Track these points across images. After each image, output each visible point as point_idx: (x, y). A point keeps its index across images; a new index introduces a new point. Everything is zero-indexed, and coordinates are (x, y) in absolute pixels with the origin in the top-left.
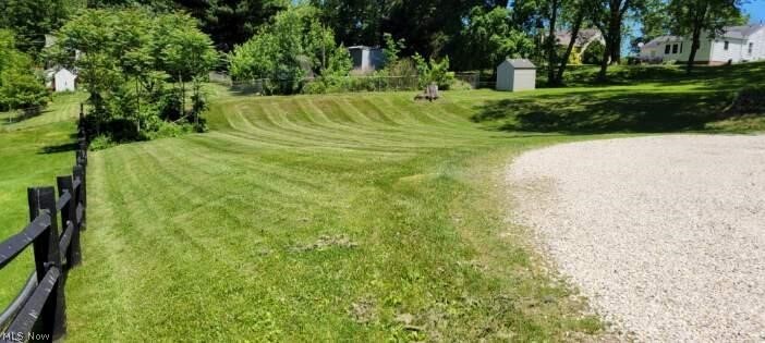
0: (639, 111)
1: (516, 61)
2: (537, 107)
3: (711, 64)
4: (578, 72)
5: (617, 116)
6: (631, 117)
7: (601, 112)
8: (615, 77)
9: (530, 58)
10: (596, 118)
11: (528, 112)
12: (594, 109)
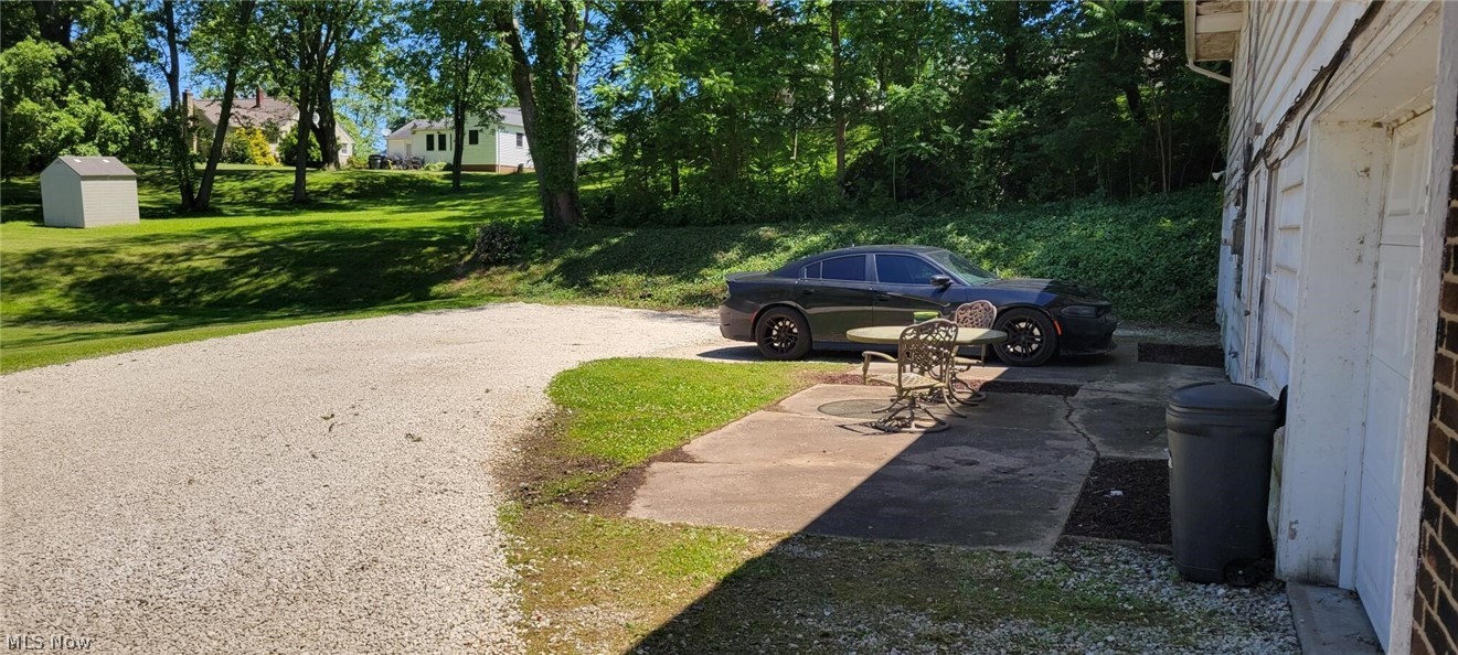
0: (327, 266)
1: (84, 161)
2: (119, 265)
3: (499, 172)
4: (255, 183)
5: (284, 277)
6: (310, 278)
7: (255, 270)
8: (326, 194)
9: (120, 155)
10: (242, 284)
11: (96, 275)
12: (239, 266)
